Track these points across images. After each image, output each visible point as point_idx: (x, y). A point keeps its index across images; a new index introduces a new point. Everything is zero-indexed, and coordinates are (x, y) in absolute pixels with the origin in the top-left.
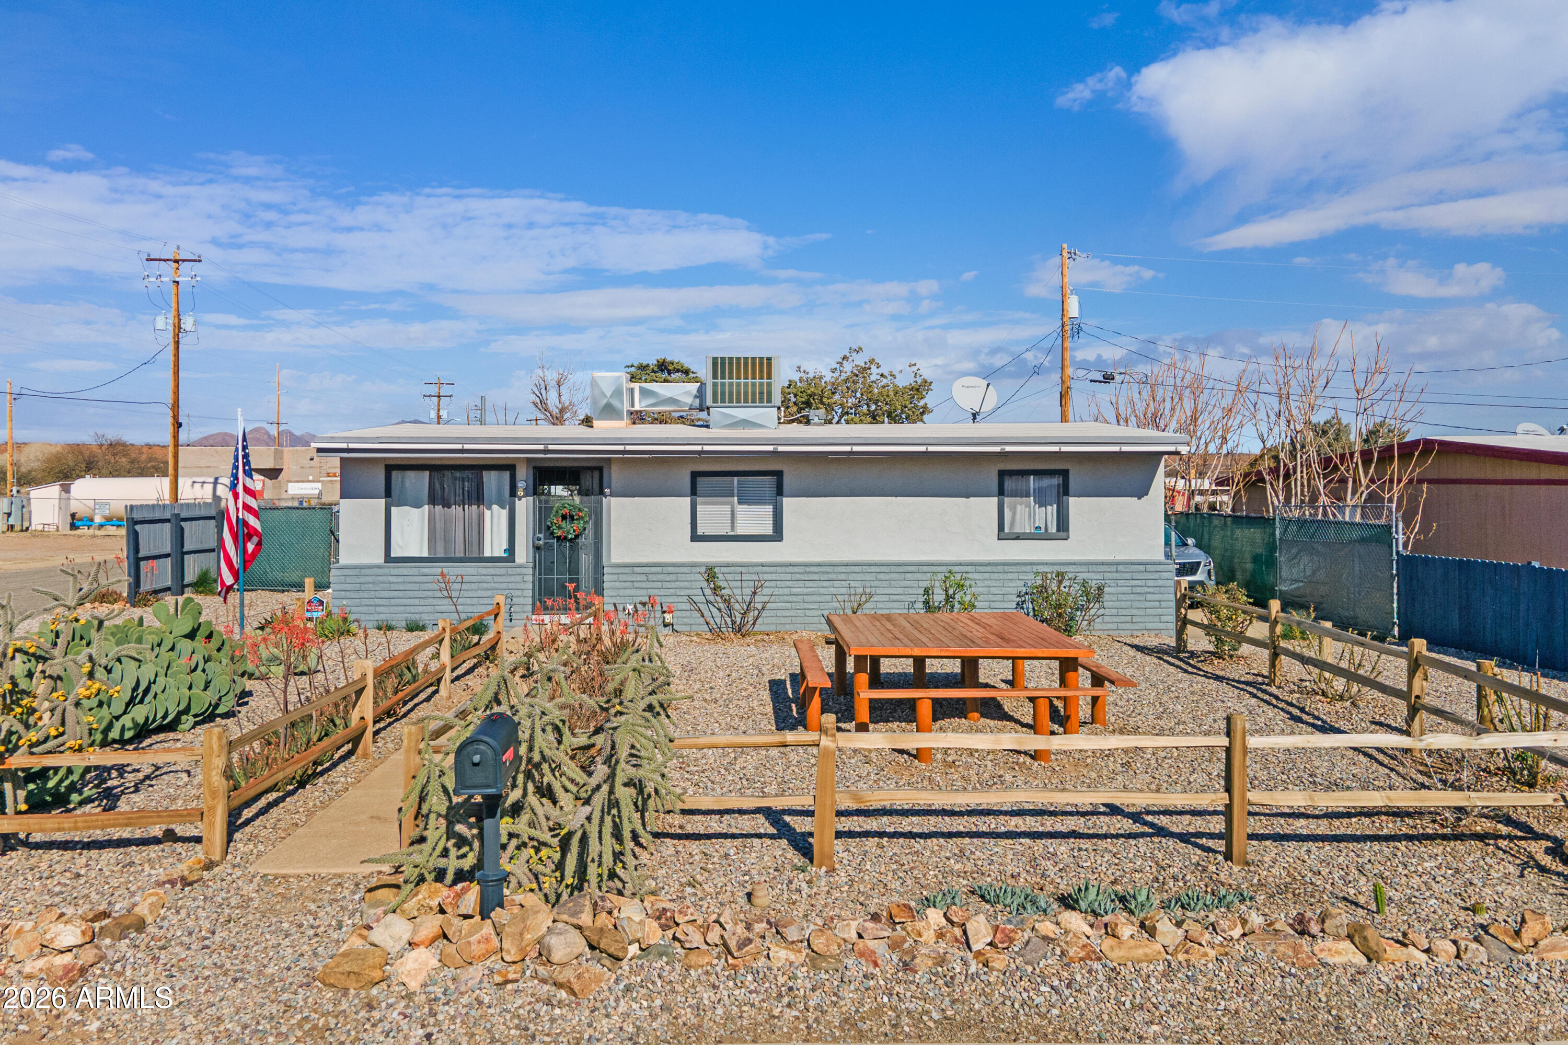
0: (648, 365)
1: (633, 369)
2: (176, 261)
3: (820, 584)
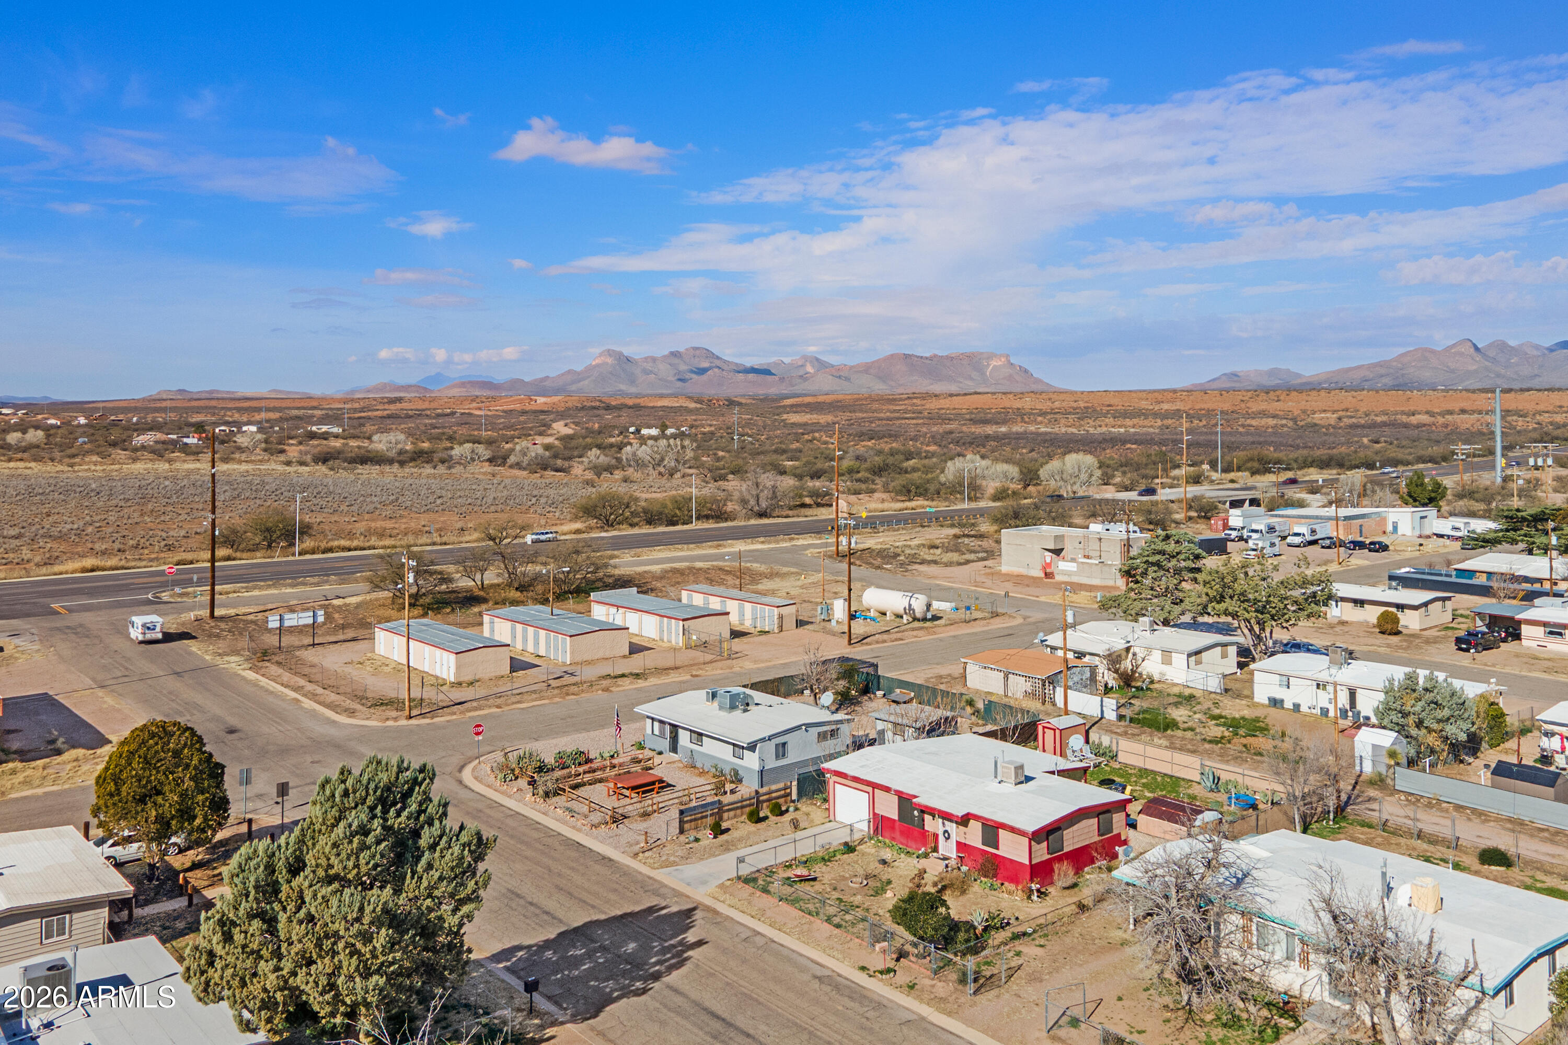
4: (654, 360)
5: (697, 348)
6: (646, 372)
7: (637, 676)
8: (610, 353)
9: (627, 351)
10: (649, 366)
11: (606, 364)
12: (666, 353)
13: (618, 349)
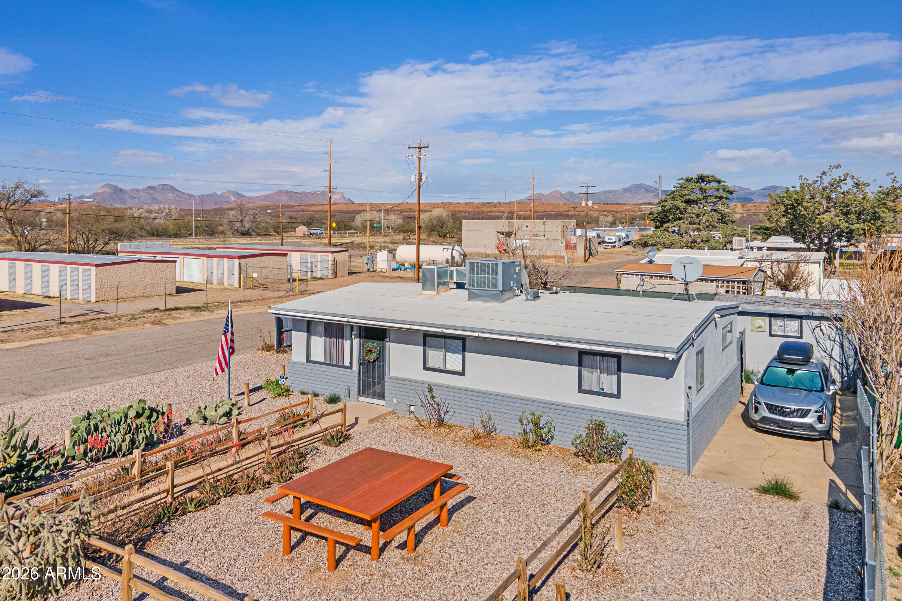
0: (692, 179)
1: (682, 181)
2: (420, 148)
3: (481, 403)
4: (137, 190)
5: (165, 185)
6: (133, 198)
7: (197, 309)
8: (108, 186)
9: (120, 186)
10: (134, 194)
11: (105, 192)
12: (145, 186)
13: (114, 184)
